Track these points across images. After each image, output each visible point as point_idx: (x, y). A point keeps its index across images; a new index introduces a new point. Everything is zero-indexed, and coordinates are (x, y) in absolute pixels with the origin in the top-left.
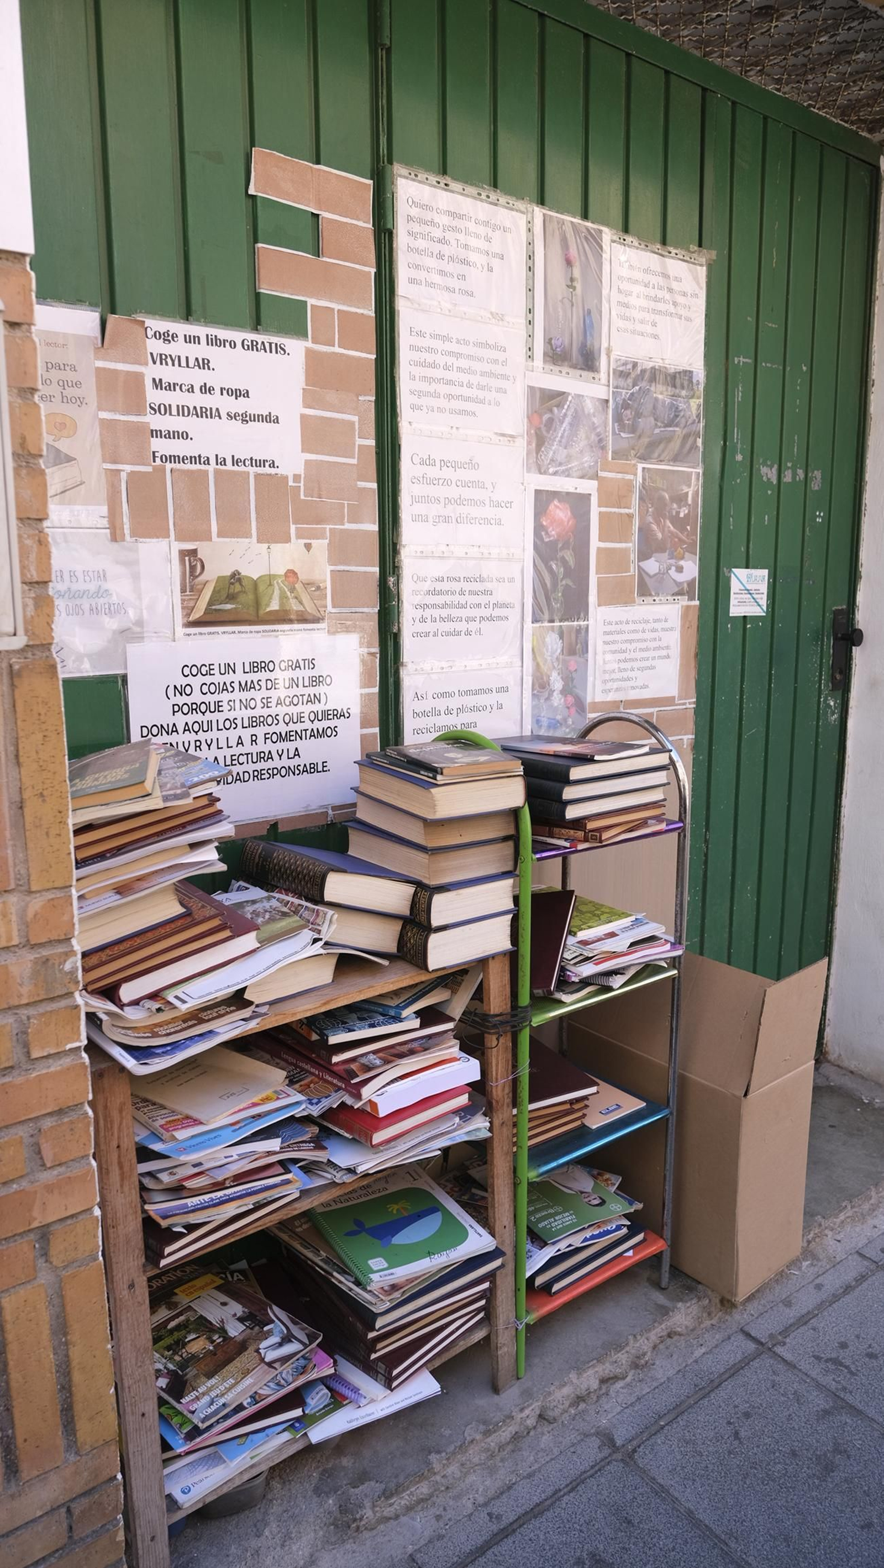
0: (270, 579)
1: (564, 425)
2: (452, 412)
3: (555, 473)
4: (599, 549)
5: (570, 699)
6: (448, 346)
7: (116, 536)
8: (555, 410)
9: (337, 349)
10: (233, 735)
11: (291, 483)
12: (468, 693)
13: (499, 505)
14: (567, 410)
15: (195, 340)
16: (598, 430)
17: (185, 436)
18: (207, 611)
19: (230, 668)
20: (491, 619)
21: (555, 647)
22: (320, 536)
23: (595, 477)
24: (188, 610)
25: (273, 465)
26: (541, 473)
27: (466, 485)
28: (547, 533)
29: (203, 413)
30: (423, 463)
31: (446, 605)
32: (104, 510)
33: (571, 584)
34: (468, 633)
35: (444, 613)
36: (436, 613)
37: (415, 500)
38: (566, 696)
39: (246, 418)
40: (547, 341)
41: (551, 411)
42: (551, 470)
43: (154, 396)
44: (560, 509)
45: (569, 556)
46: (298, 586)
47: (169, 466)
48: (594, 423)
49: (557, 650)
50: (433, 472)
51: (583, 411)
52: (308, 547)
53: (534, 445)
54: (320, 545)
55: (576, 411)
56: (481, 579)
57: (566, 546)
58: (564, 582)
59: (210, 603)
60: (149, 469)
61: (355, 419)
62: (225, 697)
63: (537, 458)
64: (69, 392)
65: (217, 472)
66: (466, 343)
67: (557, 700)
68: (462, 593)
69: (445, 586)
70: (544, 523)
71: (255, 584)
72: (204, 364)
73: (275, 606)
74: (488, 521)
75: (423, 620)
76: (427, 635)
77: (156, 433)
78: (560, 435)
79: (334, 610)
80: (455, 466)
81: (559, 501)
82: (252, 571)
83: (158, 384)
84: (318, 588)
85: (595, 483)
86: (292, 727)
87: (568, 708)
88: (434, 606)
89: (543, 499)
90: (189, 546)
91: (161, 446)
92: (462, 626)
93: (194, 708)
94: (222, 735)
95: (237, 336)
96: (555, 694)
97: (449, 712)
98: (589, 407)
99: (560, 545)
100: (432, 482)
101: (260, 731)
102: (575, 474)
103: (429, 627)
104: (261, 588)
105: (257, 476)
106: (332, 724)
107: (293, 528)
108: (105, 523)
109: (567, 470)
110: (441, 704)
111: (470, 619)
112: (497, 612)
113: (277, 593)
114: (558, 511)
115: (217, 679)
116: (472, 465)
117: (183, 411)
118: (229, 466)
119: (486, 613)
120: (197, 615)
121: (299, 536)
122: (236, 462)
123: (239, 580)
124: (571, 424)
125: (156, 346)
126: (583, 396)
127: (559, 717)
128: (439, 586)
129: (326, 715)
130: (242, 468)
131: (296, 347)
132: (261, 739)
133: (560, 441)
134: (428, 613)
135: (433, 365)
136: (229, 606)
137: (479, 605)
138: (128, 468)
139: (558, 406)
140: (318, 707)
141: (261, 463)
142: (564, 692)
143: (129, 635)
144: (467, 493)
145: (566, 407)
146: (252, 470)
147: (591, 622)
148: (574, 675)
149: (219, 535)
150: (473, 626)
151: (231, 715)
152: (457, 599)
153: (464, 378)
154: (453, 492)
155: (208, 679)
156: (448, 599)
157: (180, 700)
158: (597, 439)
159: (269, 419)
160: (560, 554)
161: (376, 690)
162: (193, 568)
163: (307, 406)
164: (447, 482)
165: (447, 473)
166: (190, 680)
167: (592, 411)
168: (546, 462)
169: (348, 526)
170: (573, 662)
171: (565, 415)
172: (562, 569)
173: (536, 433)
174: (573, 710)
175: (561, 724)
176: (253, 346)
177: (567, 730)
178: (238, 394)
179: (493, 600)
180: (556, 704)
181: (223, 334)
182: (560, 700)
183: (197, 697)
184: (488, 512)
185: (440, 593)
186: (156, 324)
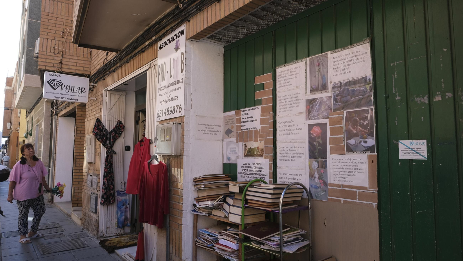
0: (255, 148)
1: (317, 106)
2: (287, 111)
3: (314, 119)
4: (330, 138)
5: (321, 181)
6: (286, 97)
7: (237, 142)
8: (314, 103)
9: (266, 105)
10: (249, 176)
11: (259, 131)
12: (291, 175)
13: (299, 129)
14: (318, 102)
15: (246, 110)
16: (328, 105)
17: (245, 126)
18: (247, 154)
19: (249, 164)
20: (297, 157)
21: (316, 165)
22: (263, 140)
23: (328, 118)
24: (244, 154)
25: (256, 128)
26: (310, 120)
27: (290, 126)
28: (313, 135)
29: (247, 121)
30: (281, 123)
31: (285, 154)
32: (236, 138)
33: (320, 148)
34: (292, 160)
35: (286, 155)
36: (284, 155)
37: (280, 131)
38: (320, 180)
39: (253, 121)
40: (311, 87)
41: (312, 104)
42: (313, 119)
43: (242, 120)
44: (317, 128)
45: (320, 140)
46: (259, 149)
47: (243, 131)
48: (327, 103)
49: (316, 166)
50: (283, 125)
51: (323, 100)
52: (261, 142)
53: (308, 113)
54: (263, 142)
55: (321, 102)
56: (294, 147)
57: (319, 138)
58: (318, 148)
59: (247, 153)
60: (241, 132)
61: (269, 117)
62: (248, 169)
63: (309, 116)
64: (233, 122)
65: (249, 130)
66: (290, 95)
67: (317, 180)
68: (290, 151)
69: (286, 149)
70: (312, 132)
71: (253, 149)
72: (248, 114)
73: (256, 153)
74: (296, 134)
75: (281, 157)
76: (282, 160)
77: (242, 126)
78: (315, 109)
79: (265, 154)
80: (288, 122)
81: (316, 126)
82: (253, 147)
83: (242, 119)
84: (262, 150)
85: (328, 120)
86: (258, 176)
87: (321, 183)
88: (283, 154)
89: (311, 126)
90: (245, 143)
91: (242, 128)
92: (290, 158)
93: (244, 170)
94: (248, 175)
95: (251, 108)
96: (316, 178)
97: (287, 178)
98: (325, 99)
99: (317, 138)
100: (283, 127)
101: (253, 176)
102: (321, 118)
103: (282, 158)
104: (254, 150)
105: (254, 130)
106: (264, 177)
107: (259, 139)
108: (236, 140)
109: (318, 118)
110: (285, 176)
111: (292, 157)
112: (299, 155)
113: (256, 151)
114: (316, 129)
115: (247, 166)
116: (292, 121)
117: (245, 122)
118: (250, 130)
119: (296, 155)
120: (245, 155)
121: (260, 140)
122: (251, 129)
123: (251, 149)
124: (319, 106)
125: (242, 113)
126: (322, 97)
127: (318, 186)
128: (284, 149)
129: (263, 175)
130: (252, 129)
131: (260, 107)
132: (253, 177)
133: (316, 111)
134: (282, 155)
135: (283, 102)
136: (250, 153)
137: (294, 154)
138: (239, 132)
139: (314, 102)
140: (262, 173)
141: (254, 128)
142: (319, 178)
143: (238, 157)
144: (291, 128)
145: (317, 102)
146: (253, 130)
147: (328, 159)
148: (323, 174)
149: (249, 141)
150: (293, 159)
151: (249, 172)
152: (289, 152)
153: (290, 103)
154: (288, 128)
155: (246, 165)
156: (286, 152)
157: (243, 169)
158: (328, 107)
159: (256, 120)
160: (317, 140)
161: (272, 171)
162: (245, 147)
163: (261, 117)
164: (286, 126)
165: (286, 124)
166: (244, 165)
167: (326, 100)
168: (311, 117)
169: (267, 138)
170: (322, 170)
171: (317, 104)
172: (318, 144)
173: (308, 110)
174: (323, 184)
175: (319, 188)
176: (254, 109)
177: (321, 190)
178: (252, 117)
179: (298, 152)
180: (316, 182)
181: (250, 108)
182: (318, 181)
183: (245, 168)
184: (296, 131)
185: (284, 151)
186: (242, 110)
